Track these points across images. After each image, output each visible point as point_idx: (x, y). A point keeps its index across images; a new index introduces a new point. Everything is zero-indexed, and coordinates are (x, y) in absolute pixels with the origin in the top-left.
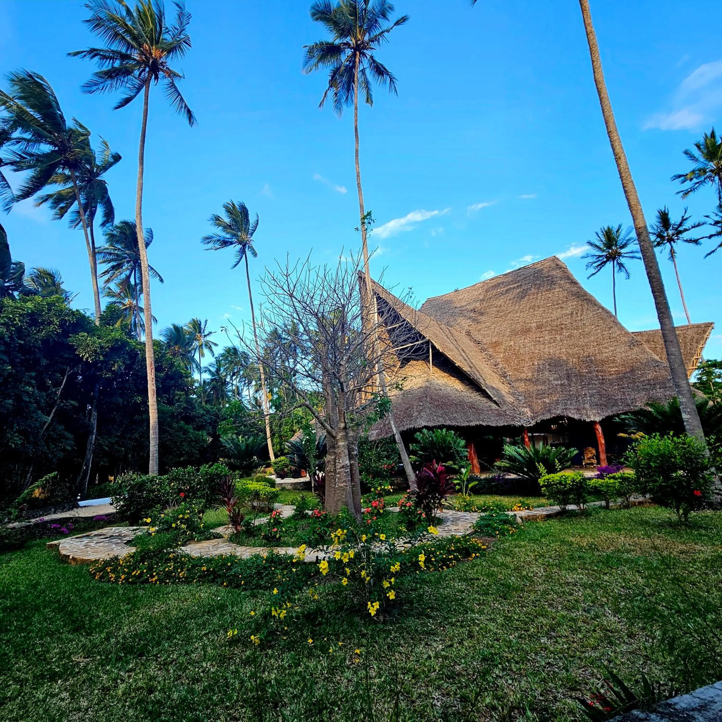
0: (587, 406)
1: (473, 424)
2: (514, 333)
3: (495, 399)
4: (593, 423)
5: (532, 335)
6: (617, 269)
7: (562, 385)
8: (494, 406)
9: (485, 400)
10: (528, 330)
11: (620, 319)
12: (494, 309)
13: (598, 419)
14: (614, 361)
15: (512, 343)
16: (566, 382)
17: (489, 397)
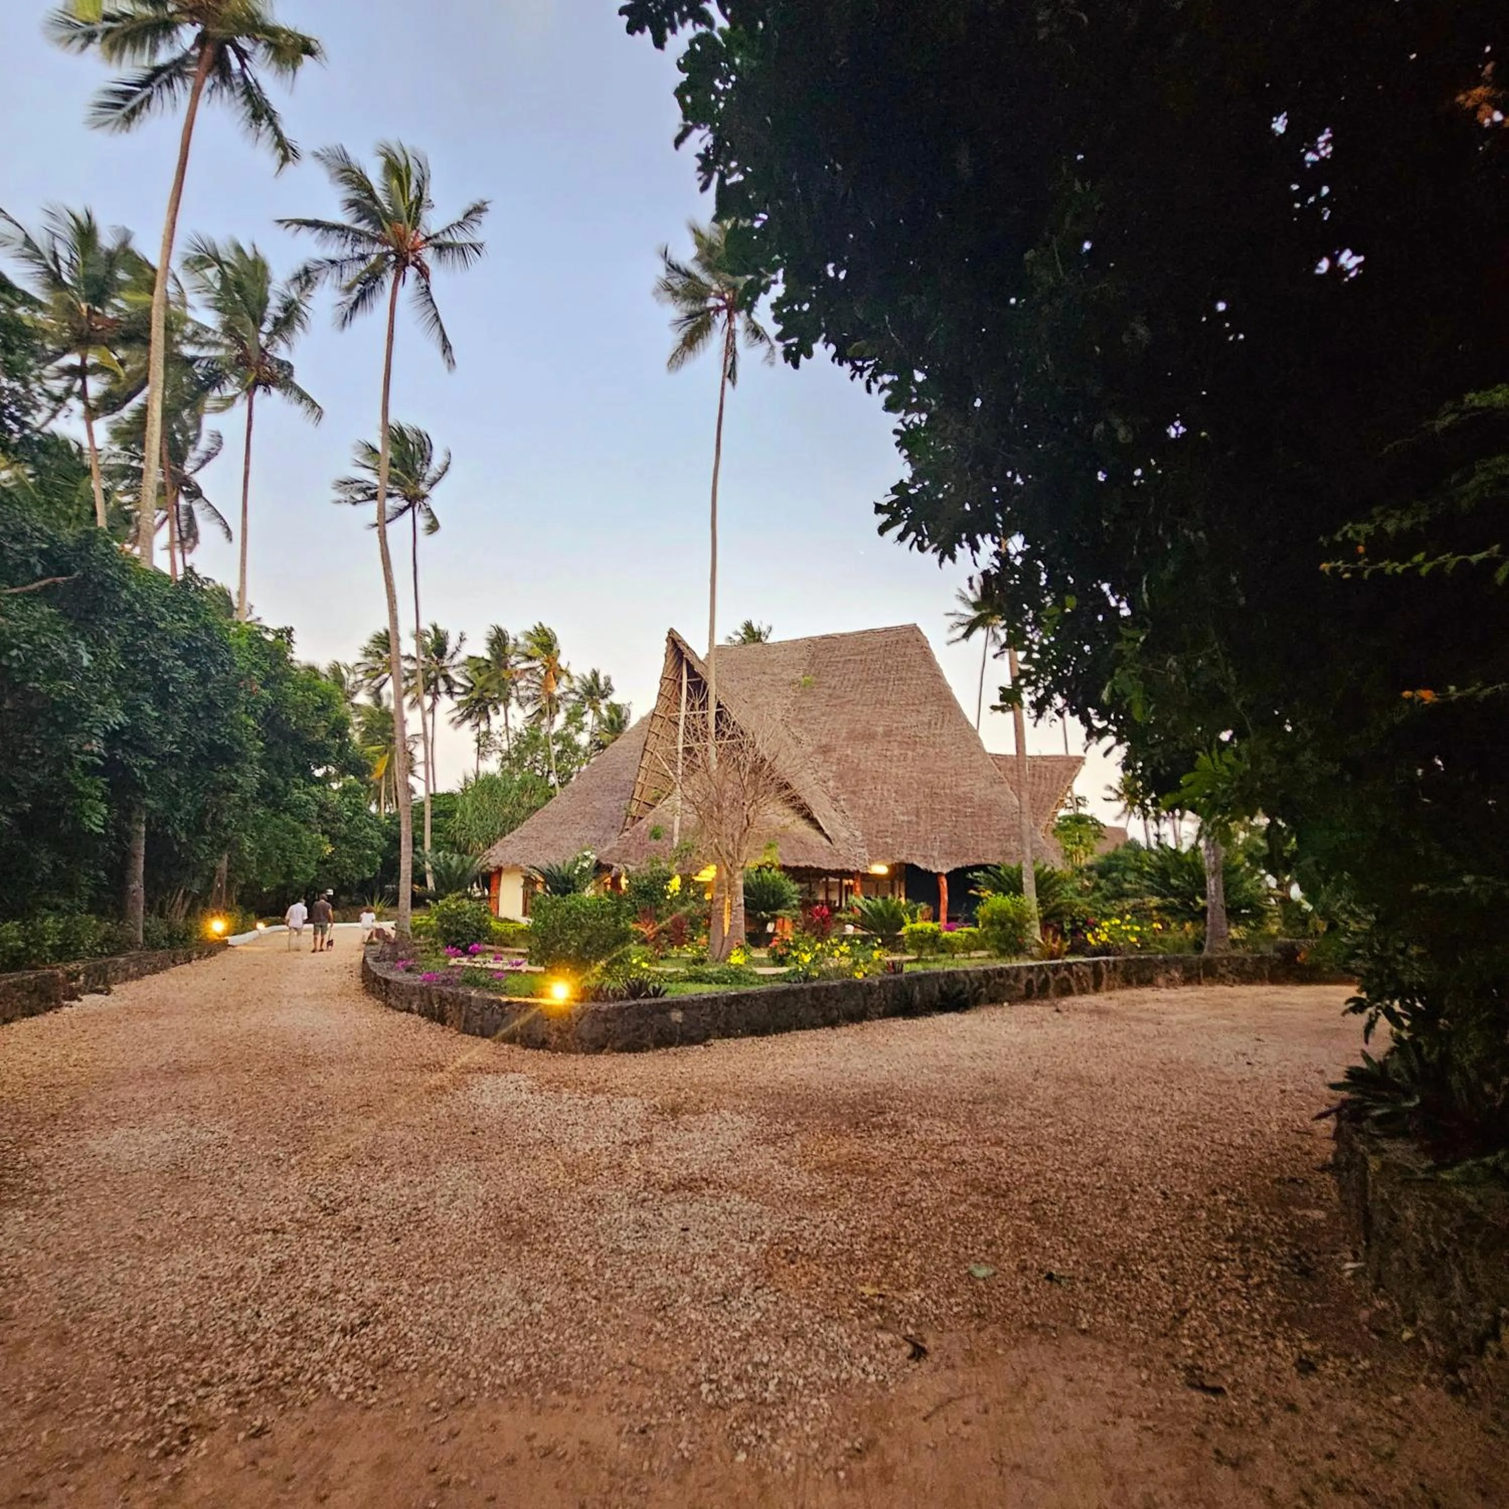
0: (935, 854)
1: (802, 864)
2: (852, 736)
3: (827, 832)
4: (940, 874)
5: (877, 746)
6: (991, 638)
7: (910, 822)
8: (825, 842)
9: (814, 832)
10: (872, 737)
11: (981, 734)
12: (827, 691)
13: (945, 871)
14: (971, 799)
15: (849, 752)
16: (914, 819)
17: (820, 829)
